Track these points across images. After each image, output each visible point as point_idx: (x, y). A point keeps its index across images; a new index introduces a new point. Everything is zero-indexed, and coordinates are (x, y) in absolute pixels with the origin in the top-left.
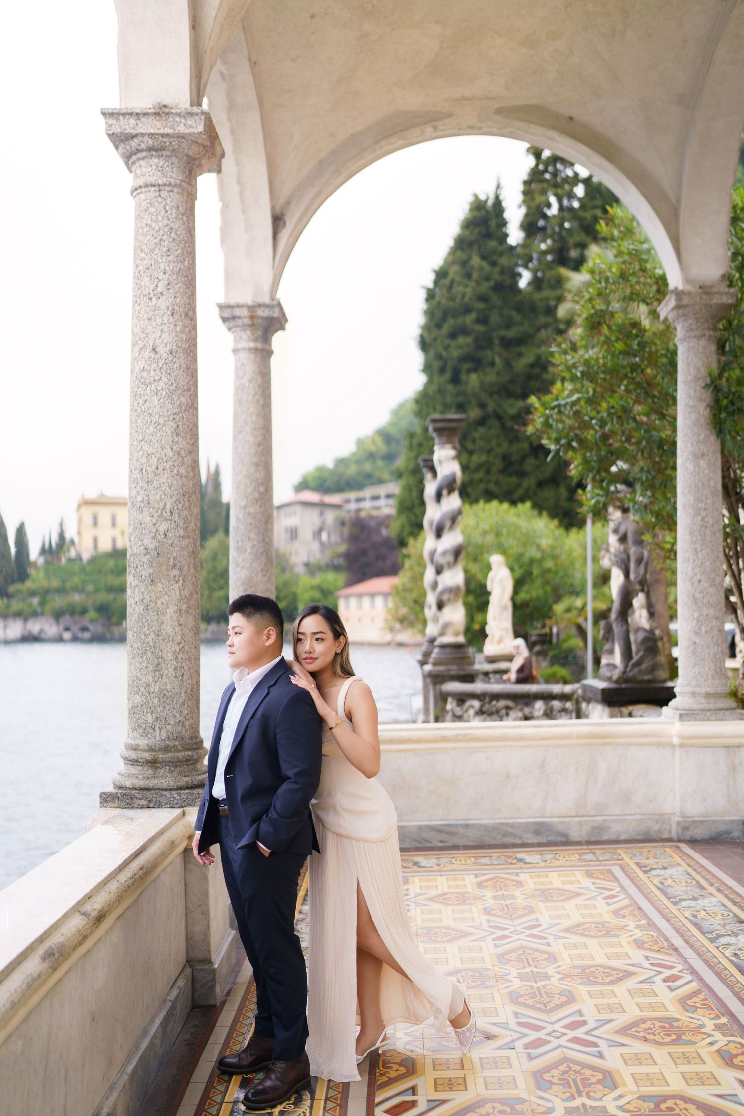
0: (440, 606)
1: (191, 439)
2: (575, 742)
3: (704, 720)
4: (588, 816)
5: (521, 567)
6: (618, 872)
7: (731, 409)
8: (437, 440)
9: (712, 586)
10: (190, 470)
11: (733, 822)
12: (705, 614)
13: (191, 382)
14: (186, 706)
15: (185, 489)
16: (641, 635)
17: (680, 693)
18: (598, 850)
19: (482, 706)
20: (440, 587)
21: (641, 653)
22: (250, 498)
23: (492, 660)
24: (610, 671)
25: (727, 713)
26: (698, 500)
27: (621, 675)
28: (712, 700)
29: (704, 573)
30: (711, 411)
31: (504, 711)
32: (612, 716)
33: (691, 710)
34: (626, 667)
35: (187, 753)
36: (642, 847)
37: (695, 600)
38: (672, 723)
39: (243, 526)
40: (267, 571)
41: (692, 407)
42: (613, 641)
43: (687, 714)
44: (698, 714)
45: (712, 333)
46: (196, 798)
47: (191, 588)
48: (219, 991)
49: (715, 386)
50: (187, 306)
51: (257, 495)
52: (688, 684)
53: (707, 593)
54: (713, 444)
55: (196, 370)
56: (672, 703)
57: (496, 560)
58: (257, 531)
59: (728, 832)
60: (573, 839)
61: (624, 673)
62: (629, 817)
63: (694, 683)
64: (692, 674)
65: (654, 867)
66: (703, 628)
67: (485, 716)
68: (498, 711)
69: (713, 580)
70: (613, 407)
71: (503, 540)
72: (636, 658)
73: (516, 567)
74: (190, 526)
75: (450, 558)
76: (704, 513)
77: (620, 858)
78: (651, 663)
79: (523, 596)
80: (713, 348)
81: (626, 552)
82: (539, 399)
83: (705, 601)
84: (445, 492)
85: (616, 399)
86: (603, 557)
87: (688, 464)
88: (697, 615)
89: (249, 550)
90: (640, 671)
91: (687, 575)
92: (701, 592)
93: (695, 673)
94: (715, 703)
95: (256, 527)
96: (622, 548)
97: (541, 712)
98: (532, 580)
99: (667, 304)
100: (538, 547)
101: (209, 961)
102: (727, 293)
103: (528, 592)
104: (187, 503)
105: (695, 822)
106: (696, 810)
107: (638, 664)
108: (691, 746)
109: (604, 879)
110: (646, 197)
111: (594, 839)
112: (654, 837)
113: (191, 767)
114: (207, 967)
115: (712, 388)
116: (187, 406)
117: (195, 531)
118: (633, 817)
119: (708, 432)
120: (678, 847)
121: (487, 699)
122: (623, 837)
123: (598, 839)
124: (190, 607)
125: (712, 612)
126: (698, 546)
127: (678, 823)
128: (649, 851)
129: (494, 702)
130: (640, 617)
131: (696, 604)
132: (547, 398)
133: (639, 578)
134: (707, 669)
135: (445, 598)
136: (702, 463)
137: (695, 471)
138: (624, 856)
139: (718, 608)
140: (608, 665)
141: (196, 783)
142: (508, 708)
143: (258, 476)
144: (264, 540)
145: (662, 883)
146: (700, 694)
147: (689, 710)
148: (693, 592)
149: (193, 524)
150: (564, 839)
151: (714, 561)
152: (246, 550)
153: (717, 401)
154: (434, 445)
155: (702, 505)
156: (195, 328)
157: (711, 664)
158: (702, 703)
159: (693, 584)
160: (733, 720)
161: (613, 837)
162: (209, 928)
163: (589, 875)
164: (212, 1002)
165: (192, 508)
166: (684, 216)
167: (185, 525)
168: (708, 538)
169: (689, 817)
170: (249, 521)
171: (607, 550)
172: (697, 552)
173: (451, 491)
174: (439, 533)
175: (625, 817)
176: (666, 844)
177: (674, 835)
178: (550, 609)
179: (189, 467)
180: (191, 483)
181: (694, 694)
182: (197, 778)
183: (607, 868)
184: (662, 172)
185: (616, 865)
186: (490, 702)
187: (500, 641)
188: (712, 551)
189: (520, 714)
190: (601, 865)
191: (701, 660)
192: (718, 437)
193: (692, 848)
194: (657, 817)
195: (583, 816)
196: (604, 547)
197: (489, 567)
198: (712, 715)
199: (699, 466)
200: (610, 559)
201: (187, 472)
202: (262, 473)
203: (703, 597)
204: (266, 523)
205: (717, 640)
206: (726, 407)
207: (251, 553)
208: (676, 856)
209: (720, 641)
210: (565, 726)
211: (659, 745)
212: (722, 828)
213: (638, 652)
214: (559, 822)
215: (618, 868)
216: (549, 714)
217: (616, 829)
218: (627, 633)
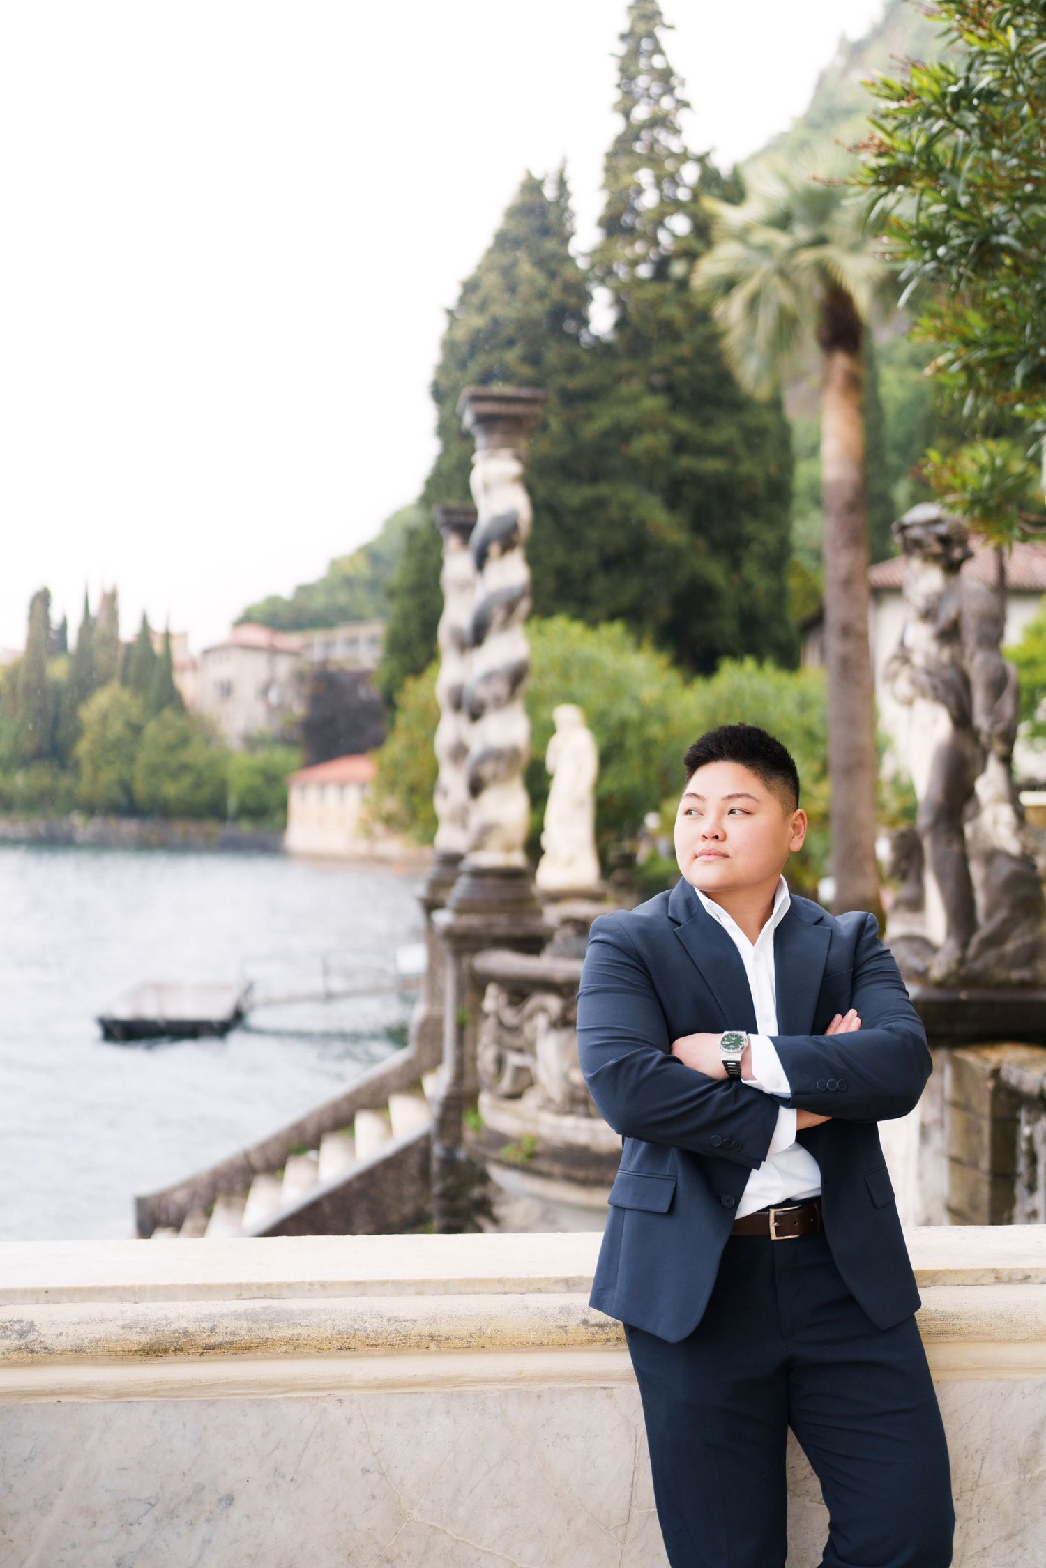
0: (476, 787)
8: (480, 441)
16: (1004, 869)
20: (476, 748)
21: (1002, 914)
24: (917, 954)
27: (953, 966)
34: (964, 945)
57: (568, 718)
61: (961, 962)
72: (985, 926)
75: (501, 688)
78: (1028, 938)
81: (955, 663)
84: (494, 549)
90: (1001, 959)
96: (946, 655)
107: (995, 940)
130: (995, 822)
133: (1000, 727)
135: (487, 770)
140: (910, 939)
154: (473, 451)
171: (908, 660)
173: (508, 544)
174: (479, 634)
187: (570, 862)
200: (913, 682)
213: (990, 914)
218: (964, 860)
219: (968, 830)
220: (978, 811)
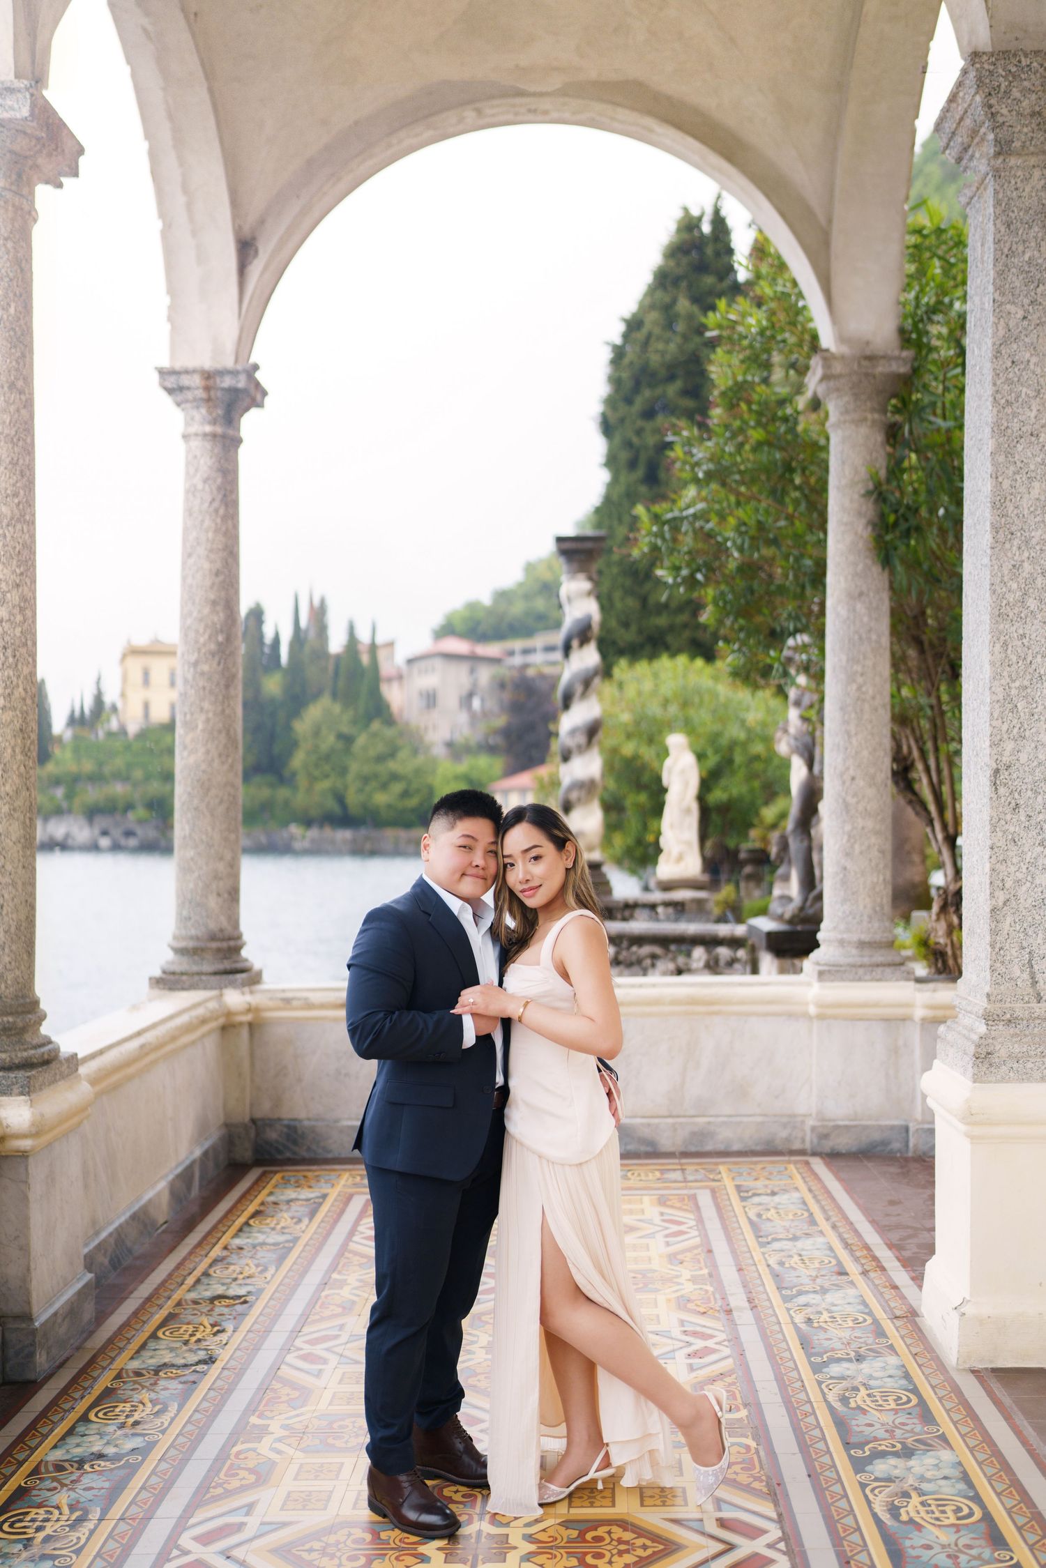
1: (19, 566)
2: (667, 1009)
3: (853, 980)
4: (684, 1116)
5: (716, 752)
6: (705, 1198)
7: (903, 526)
8: (564, 567)
9: (870, 786)
10: (16, 611)
11: (892, 1128)
12: (860, 826)
13: (18, 485)
14: (7, 950)
15: (7, 638)
17: (824, 941)
18: (691, 1165)
19: (617, 953)
20: (566, 781)
22: (203, 651)
23: (667, 886)
24: (783, 905)
25: (888, 970)
26: (853, 660)
27: (796, 911)
28: (867, 952)
29: (859, 766)
30: (874, 529)
31: (648, 962)
32: (782, 971)
33: (837, 966)
34: (805, 898)
35: (5, 1019)
36: (756, 1163)
37: (846, 806)
38: (809, 984)
39: (193, 691)
40: (228, 756)
41: (846, 524)
42: (790, 862)
43: (829, 971)
44: (845, 971)
45: (876, 416)
46: (13, 1084)
47: (17, 781)
48: (42, 1360)
49: (880, 494)
50: (13, 372)
51: (213, 646)
52: (835, 928)
53: (863, 797)
54: (877, 579)
55: (31, 467)
56: (814, 955)
57: (676, 741)
58: (213, 698)
59: (885, 1143)
60: (663, 1149)
61: (802, 909)
62: (745, 1119)
63: (842, 927)
64: (840, 914)
65: (760, 1192)
66: (857, 847)
67: (621, 967)
68: (639, 962)
69: (873, 777)
70: (745, 524)
71: (691, 712)
72: (818, 886)
73: (710, 752)
74: (15, 692)
75: (581, 739)
76: (860, 680)
77: (718, 1177)
79: (718, 795)
80: (879, 438)
81: (811, 733)
82: (648, 510)
83: (860, 808)
84: (575, 643)
85: (749, 512)
86: (780, 740)
87: (839, 608)
88: (848, 827)
89: (200, 726)
91: (835, 768)
92: (855, 795)
93: (844, 912)
94: (871, 956)
95: (211, 692)
96: (804, 728)
97: (701, 964)
98: (733, 773)
99: (814, 373)
100: (743, 722)
101: (28, 1317)
102: (898, 358)
103: (725, 789)
104: (11, 660)
105: (837, 1127)
106: (839, 1109)
108: (835, 1017)
109: (680, 1209)
110: (783, 215)
111: (693, 1149)
112: (780, 1148)
113: (14, 1039)
114: (24, 1326)
115: (875, 496)
116: (12, 518)
117: (24, 699)
118: (750, 1119)
119: (869, 562)
120: (807, 1163)
121: (625, 944)
122: (736, 1147)
123: (699, 1149)
124: (14, 810)
125: (870, 824)
126: (852, 728)
127: (813, 1129)
128: (764, 1168)
129: (634, 949)
131: (848, 811)
132: (657, 508)
134: (861, 907)
135: (574, 796)
136: (859, 606)
137: (848, 618)
138: (724, 1175)
139: (879, 818)
141: (17, 1062)
142: (654, 957)
143: (216, 619)
144: (223, 711)
145: (759, 1215)
146: (849, 943)
147: (833, 966)
148: (843, 794)
149: (21, 689)
150: (649, 1149)
151: (875, 750)
152: (197, 726)
153: (882, 516)
155: (858, 668)
156: (29, 404)
157: (868, 900)
158: (853, 955)
159: (844, 783)
160: (897, 980)
161: (721, 1147)
162: (28, 1269)
163: (662, 1201)
164: (31, 1376)
165: (19, 667)
166: (837, 242)
167: (8, 691)
168: (866, 716)
169: (830, 1120)
170: (201, 684)
171: (786, 731)
172: (849, 736)
173: (584, 641)
174: (567, 702)
175: (738, 1119)
176: (793, 1158)
177: (808, 1146)
178: (757, 814)
179: (14, 607)
180: (18, 630)
181: (842, 943)
182: (19, 1055)
183: (692, 1192)
184: (805, 179)
185: (706, 1187)
186: (628, 948)
187: (680, 858)
188: (872, 734)
189: (671, 966)
190: (686, 1188)
191: (853, 894)
192: (883, 568)
193: (828, 1165)
194: (785, 1120)
195: (678, 1116)
196: (781, 724)
197: (664, 753)
198: (865, 974)
199: (854, 610)
200: (789, 744)
201: (10, 613)
202: (222, 615)
203: (858, 803)
204: (227, 687)
205: (877, 865)
206: (896, 524)
207: (203, 731)
208: (798, 1177)
209: (881, 866)
210: (654, 985)
211: (791, 1016)
212: (876, 1136)
214: (642, 1125)
215: (708, 1193)
216: (713, 967)
217: (726, 1136)
218: (809, 850)
219: (813, 832)
220: (819, 821)
